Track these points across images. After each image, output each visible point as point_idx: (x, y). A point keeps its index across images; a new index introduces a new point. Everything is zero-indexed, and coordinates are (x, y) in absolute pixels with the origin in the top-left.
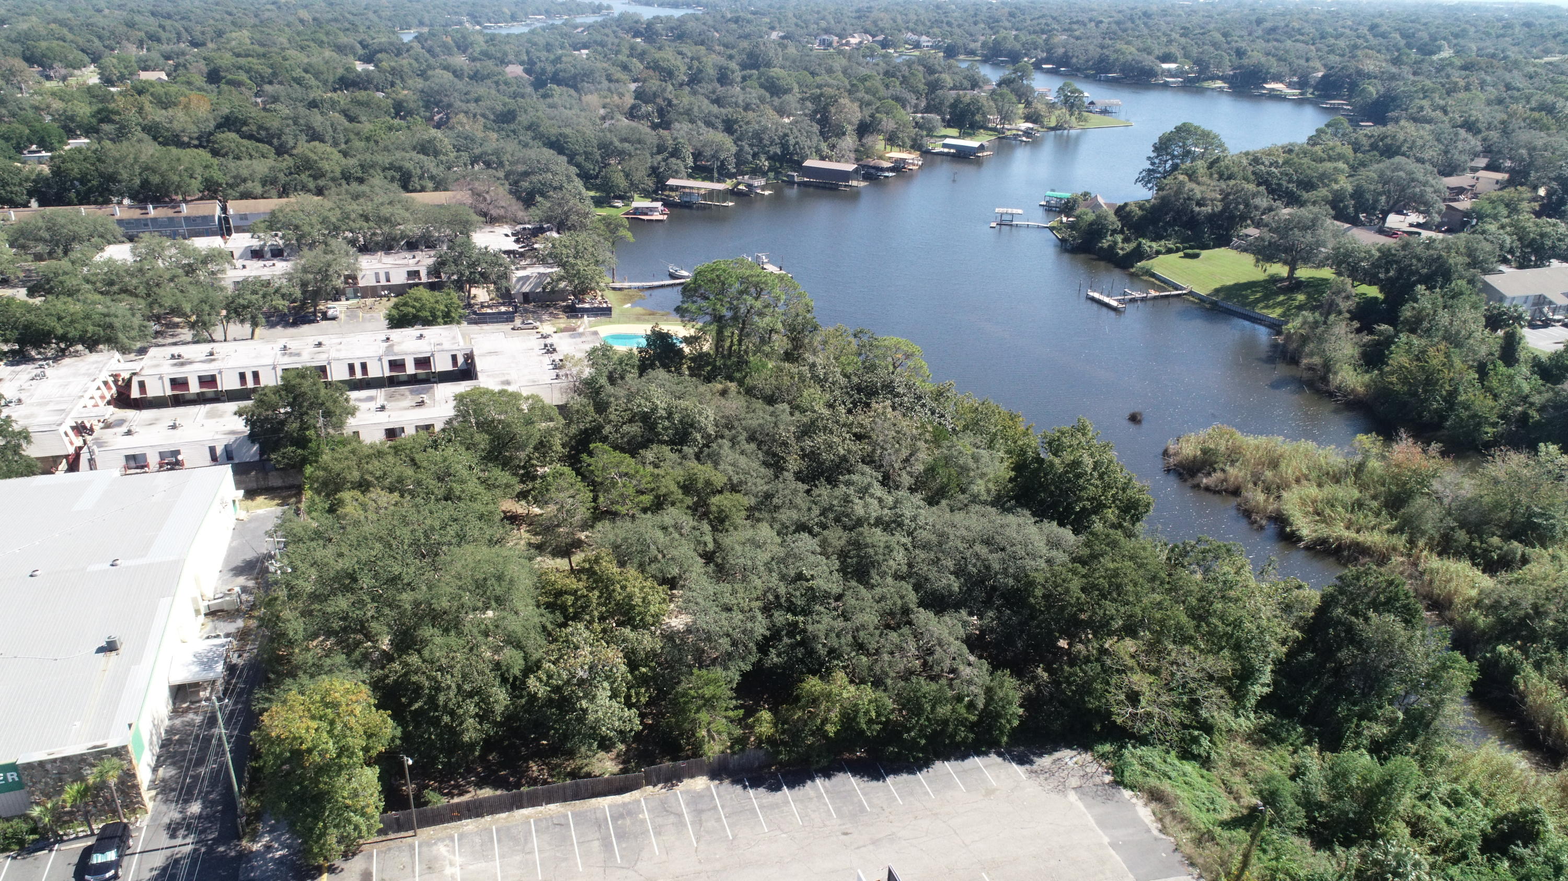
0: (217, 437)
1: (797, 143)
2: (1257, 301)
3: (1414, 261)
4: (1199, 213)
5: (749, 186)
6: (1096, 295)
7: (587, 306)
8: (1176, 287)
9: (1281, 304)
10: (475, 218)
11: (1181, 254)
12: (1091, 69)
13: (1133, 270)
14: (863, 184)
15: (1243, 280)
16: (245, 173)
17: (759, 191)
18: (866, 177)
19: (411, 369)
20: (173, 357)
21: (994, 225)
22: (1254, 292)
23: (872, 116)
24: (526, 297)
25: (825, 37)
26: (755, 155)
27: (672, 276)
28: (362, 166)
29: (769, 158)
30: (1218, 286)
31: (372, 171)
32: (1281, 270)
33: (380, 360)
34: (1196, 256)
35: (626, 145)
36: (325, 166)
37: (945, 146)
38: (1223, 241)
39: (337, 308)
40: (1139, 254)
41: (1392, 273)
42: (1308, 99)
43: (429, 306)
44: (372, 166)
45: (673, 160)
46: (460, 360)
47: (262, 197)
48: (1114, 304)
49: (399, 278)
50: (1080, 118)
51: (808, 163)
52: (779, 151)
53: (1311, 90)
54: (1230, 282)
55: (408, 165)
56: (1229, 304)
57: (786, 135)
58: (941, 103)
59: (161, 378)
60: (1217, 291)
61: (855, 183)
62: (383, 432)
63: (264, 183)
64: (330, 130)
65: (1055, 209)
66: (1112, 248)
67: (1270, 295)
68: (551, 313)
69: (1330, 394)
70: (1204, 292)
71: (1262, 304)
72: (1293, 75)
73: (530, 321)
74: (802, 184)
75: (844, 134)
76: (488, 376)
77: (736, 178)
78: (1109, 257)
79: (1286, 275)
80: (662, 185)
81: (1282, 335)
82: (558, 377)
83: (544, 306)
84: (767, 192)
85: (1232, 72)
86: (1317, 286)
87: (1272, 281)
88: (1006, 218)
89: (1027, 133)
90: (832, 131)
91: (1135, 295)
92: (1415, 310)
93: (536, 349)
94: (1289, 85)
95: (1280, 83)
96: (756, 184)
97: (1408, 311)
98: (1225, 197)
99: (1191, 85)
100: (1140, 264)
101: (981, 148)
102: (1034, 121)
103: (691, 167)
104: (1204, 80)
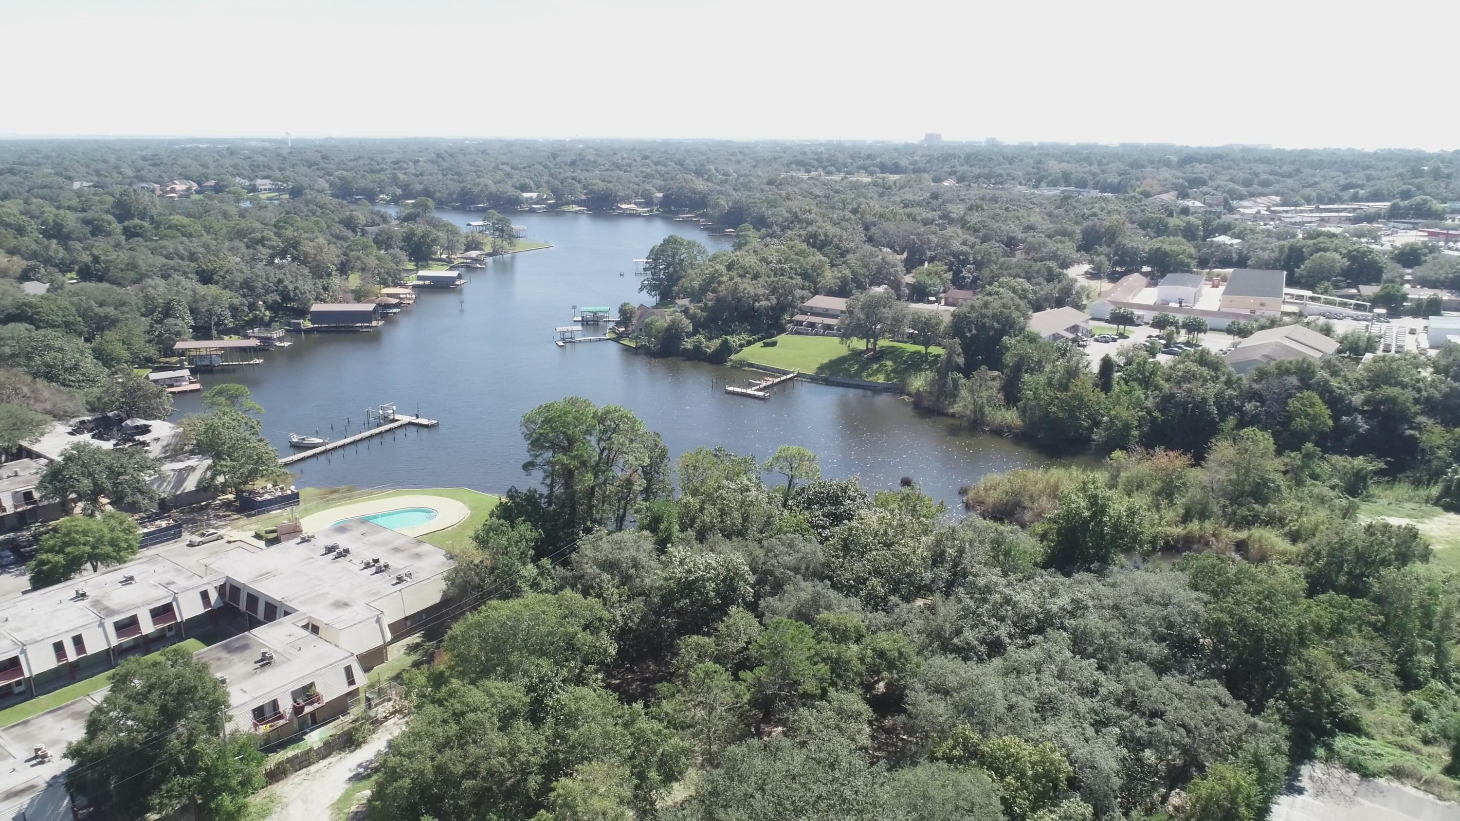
1: (296, 288)
2: (858, 372)
3: (986, 319)
4: (758, 308)
5: (266, 340)
6: (736, 390)
7: (267, 497)
8: (785, 373)
9: (878, 371)
11: (761, 343)
13: (729, 364)
14: (381, 323)
15: (834, 356)
17: (278, 344)
18: (384, 316)
19: (147, 627)
21: (561, 343)
22: (852, 365)
23: (345, 254)
25: (144, 185)
27: (298, 447)
29: (268, 308)
30: (818, 365)
32: (860, 344)
33: (101, 625)
34: (774, 344)
37: (420, 278)
38: (782, 329)
40: (726, 349)
45: (170, 321)
51: (316, 307)
52: (278, 298)
54: (826, 361)
56: (840, 378)
57: (280, 281)
60: (821, 368)
61: (374, 323)
65: (592, 322)
66: (697, 348)
67: (864, 366)
68: (218, 517)
69: (998, 432)
70: (811, 372)
71: (864, 374)
72: (636, 197)
73: (212, 531)
74: (308, 331)
75: (329, 275)
76: (303, 603)
77: (236, 334)
78: (697, 356)
79: (864, 348)
80: (168, 351)
81: (909, 394)
82: (400, 580)
83: (192, 511)
84: (286, 344)
85: (583, 197)
86: (892, 352)
87: (856, 354)
88: (568, 335)
89: (476, 260)
90: (319, 272)
91: (764, 384)
92: (1015, 355)
93: (317, 556)
94: (636, 204)
95: (630, 203)
96: (275, 336)
97: (1009, 359)
98: (774, 291)
99: (554, 210)
100: (733, 357)
101: (460, 277)
102: (475, 249)
103: (192, 327)
104: (562, 205)
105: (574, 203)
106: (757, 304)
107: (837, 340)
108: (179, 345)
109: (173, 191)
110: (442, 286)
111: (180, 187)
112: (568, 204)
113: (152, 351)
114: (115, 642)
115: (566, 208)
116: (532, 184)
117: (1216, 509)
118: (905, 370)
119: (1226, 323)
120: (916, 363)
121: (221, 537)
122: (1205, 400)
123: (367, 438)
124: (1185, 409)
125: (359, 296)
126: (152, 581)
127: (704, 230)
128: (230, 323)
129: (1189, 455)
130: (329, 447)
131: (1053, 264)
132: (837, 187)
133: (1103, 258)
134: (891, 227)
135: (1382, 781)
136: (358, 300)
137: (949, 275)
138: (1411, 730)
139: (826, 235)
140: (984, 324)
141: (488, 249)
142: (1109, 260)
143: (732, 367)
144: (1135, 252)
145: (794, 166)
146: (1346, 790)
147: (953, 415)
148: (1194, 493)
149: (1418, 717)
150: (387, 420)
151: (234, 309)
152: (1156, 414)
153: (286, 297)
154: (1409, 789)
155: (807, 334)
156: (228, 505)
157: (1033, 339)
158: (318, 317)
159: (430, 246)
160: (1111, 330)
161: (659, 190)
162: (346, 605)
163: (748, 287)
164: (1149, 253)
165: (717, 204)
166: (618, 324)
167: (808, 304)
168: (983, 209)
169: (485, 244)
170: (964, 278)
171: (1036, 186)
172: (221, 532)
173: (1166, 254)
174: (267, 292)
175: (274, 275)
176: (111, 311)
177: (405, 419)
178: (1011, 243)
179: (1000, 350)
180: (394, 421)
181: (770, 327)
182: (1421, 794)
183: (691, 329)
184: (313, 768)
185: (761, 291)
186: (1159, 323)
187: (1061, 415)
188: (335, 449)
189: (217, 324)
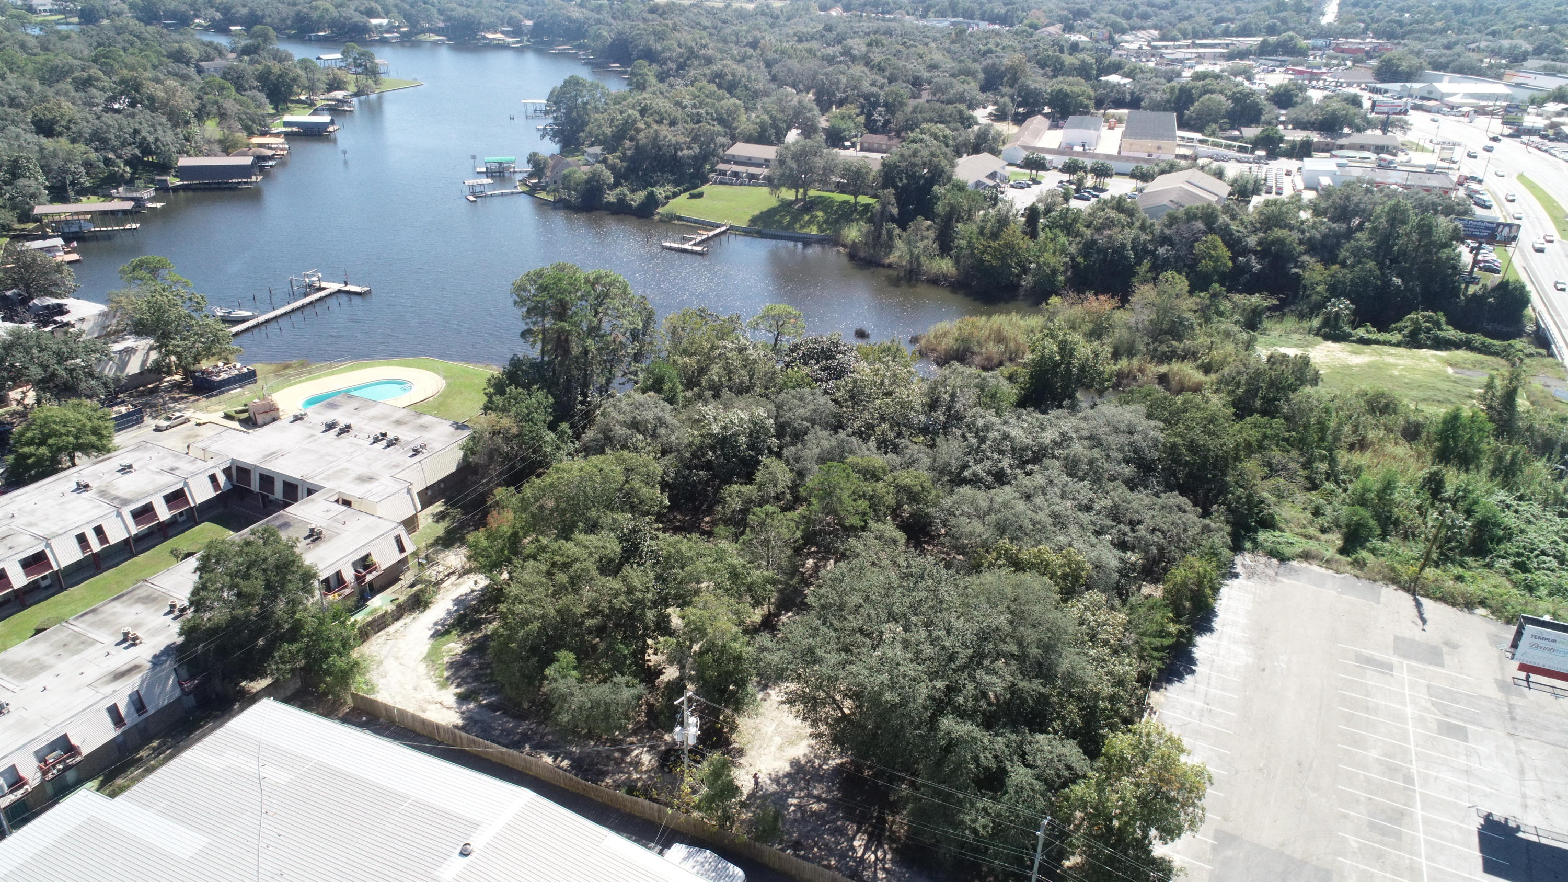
0: (103, 691)
1: (157, 140)
2: (791, 225)
3: (916, 168)
4: (681, 157)
5: (136, 201)
6: (672, 245)
8: (718, 226)
9: (810, 223)
11: (687, 195)
13: (657, 217)
14: (260, 178)
15: (766, 208)
17: (150, 205)
19: (164, 513)
21: (471, 198)
22: (783, 217)
23: (199, 98)
27: (229, 320)
29: (127, 163)
30: (749, 217)
32: (789, 194)
33: (119, 514)
34: (700, 195)
37: (286, 124)
38: (701, 179)
40: (651, 203)
46: (222, 479)
48: (699, 249)
50: (376, 82)
51: (184, 161)
52: (137, 152)
53: (527, 38)
54: (757, 213)
56: (773, 231)
57: (136, 132)
60: (754, 220)
65: (499, 173)
66: (621, 200)
67: (796, 218)
68: (176, 400)
70: (744, 225)
71: (797, 226)
72: (502, 25)
73: (177, 414)
74: (176, 189)
75: (187, 123)
76: (327, 479)
77: (95, 194)
78: (621, 210)
79: (794, 198)
80: (26, 216)
81: (844, 246)
82: (416, 452)
84: (159, 205)
85: (441, 25)
86: (822, 202)
87: (786, 205)
88: (478, 189)
89: (342, 102)
90: (176, 119)
91: (699, 239)
92: (946, 205)
93: (319, 433)
95: (496, 32)
96: (146, 196)
97: (940, 208)
99: (408, 40)
100: (660, 210)
101: (329, 122)
102: (338, 89)
103: (47, 188)
104: (417, 34)
105: (430, 31)
106: (679, 153)
107: (765, 190)
108: (38, 210)
110: (312, 133)
112: (423, 31)
113: (9, 217)
114: (134, 530)
115: (422, 37)
116: (378, 8)
117: (1142, 347)
118: (837, 221)
119: (1130, 167)
120: (846, 214)
121: (187, 420)
122: (1123, 246)
123: (299, 308)
124: (1106, 253)
125: (227, 147)
126: (153, 467)
127: (585, 64)
128: (86, 181)
129: (1117, 299)
130: (262, 319)
131: (963, 107)
132: (724, 17)
133: (1007, 99)
134: (793, 64)
135: (1294, 563)
136: (227, 152)
137: (862, 119)
138: (1311, 523)
139: (733, 75)
140: (914, 173)
141: (352, 89)
142: (1013, 100)
143: (661, 221)
144: (1037, 93)
146: (1271, 572)
147: (890, 266)
148: (1120, 333)
149: (1317, 512)
150: (313, 288)
151: (88, 164)
152: (1080, 260)
153: (146, 151)
154: (1314, 568)
155: (732, 184)
156: (178, 386)
157: (961, 187)
158: (184, 172)
159: (290, 87)
160: (1025, 175)
161: (528, 16)
162: (371, 479)
164: (1051, 94)
165: (599, 36)
166: (531, 176)
167: (730, 151)
168: (883, 45)
169: (349, 83)
170: (876, 121)
171: (924, 16)
172: (187, 414)
173: (1066, 95)
174: (124, 145)
175: (129, 125)
177: (333, 287)
178: (916, 82)
179: (931, 199)
180: (320, 289)
181: (693, 176)
182: (1323, 570)
183: (612, 180)
184: (391, 629)
185: (682, 139)
186: (1070, 168)
187: (994, 263)
188: (267, 321)
189: (72, 183)
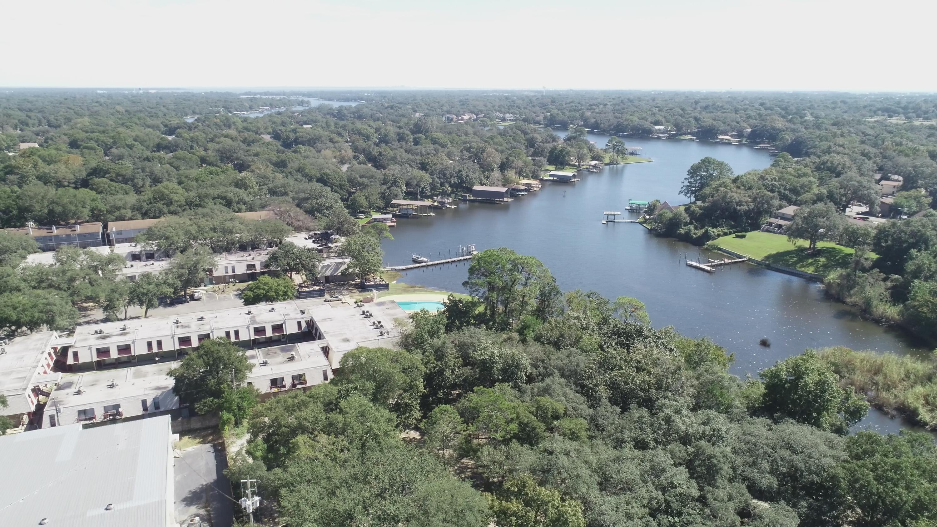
0: (146, 392)
2: (795, 263)
3: (903, 234)
4: (739, 211)
5: (442, 203)
6: (694, 264)
7: (372, 283)
8: (740, 257)
9: (811, 264)
10: (286, 227)
11: (734, 235)
12: (612, 130)
13: (705, 247)
14: (510, 200)
15: (782, 250)
16: (119, 203)
17: (448, 206)
18: (512, 196)
19: (269, 333)
20: (96, 332)
21: (604, 222)
22: (792, 258)
23: (507, 158)
24: (328, 279)
25: (449, 116)
26: (442, 184)
27: (415, 261)
28: (199, 197)
30: (766, 255)
31: (206, 200)
32: (804, 243)
33: (248, 327)
34: (743, 237)
35: (364, 179)
36: (175, 197)
37: (551, 176)
38: (756, 227)
39: (200, 291)
40: (706, 237)
41: (889, 243)
42: (744, 144)
43: (274, 288)
44: (206, 197)
45: (394, 188)
46: (304, 325)
47: (131, 219)
48: (708, 268)
49: (241, 270)
50: (623, 158)
51: (476, 188)
52: (456, 181)
53: (745, 139)
54: (774, 252)
55: (230, 195)
56: (778, 266)
57: (460, 171)
58: (543, 151)
59: (90, 349)
60: (767, 258)
61: (505, 199)
62: (269, 382)
63: (133, 209)
64: (166, 175)
65: (634, 211)
66: (688, 234)
67: (802, 260)
68: (347, 290)
69: (877, 321)
70: (759, 259)
71: (799, 265)
72: (733, 131)
74: (472, 201)
75: (493, 170)
76: (332, 335)
77: (430, 198)
78: (687, 239)
79: (808, 246)
80: (388, 204)
82: (382, 334)
83: (339, 285)
84: (453, 207)
85: (696, 130)
86: (830, 252)
87: (801, 250)
88: (613, 217)
89: (595, 167)
90: (486, 168)
91: (718, 263)
92: (915, 265)
93: (357, 315)
94: (732, 136)
95: (726, 135)
96: (446, 202)
97: (910, 266)
98: (754, 200)
99: (674, 138)
100: (709, 242)
101: (574, 176)
102: (597, 160)
103: (405, 192)
104: (681, 135)
105: (688, 134)
106: (738, 208)
107: (785, 238)
108: (394, 202)
109: (462, 119)
110: (563, 181)
111: (466, 117)
112: (685, 134)
113: (381, 203)
114: (253, 337)
115: (682, 137)
116: (663, 120)
118: (832, 266)
121: (341, 300)
123: (452, 262)
125: (507, 183)
128: (428, 192)
130: (430, 263)
140: (900, 238)
141: (607, 161)
143: (707, 249)
145: (880, 112)
147: (848, 303)
150: (469, 253)
151: (432, 185)
155: (774, 232)
156: (355, 285)
158: (478, 193)
159: (564, 157)
161: (750, 127)
163: (736, 195)
165: (784, 138)
166: (646, 213)
167: (783, 211)
169: (605, 157)
172: (343, 297)
174: (452, 177)
175: (459, 168)
176: (365, 180)
179: (906, 259)
181: (750, 225)
183: (687, 220)
185: (746, 199)
188: (431, 265)
189: (421, 192)
